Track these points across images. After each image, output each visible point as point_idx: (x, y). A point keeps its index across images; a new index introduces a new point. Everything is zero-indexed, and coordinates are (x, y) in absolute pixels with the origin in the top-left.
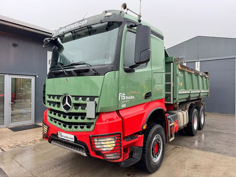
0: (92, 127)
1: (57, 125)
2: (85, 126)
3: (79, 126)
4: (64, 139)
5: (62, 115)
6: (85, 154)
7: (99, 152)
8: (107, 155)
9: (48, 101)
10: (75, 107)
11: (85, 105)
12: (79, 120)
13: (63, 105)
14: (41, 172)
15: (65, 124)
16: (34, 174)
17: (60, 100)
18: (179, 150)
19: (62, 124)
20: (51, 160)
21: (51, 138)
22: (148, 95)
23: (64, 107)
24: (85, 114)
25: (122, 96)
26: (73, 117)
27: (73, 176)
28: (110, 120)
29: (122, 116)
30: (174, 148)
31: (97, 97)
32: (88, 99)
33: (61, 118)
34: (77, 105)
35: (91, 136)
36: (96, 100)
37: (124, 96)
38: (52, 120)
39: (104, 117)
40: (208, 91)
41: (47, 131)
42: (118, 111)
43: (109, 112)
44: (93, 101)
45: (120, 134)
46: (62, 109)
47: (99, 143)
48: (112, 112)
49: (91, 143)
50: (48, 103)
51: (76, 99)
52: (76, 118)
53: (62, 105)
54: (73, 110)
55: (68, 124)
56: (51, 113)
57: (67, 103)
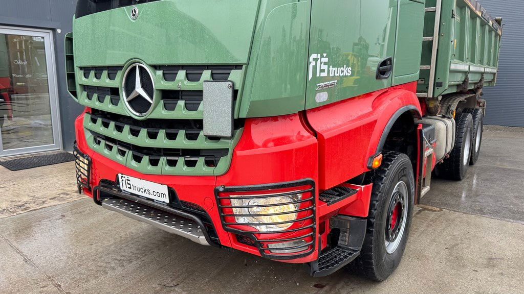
0: (223, 164)
1: (113, 154)
2: (201, 161)
3: (181, 161)
4: (138, 196)
5: (127, 128)
6: (203, 240)
7: (245, 236)
8: (271, 246)
9: (85, 87)
10: (166, 102)
11: (199, 94)
12: (181, 141)
13: (128, 96)
14: (81, 279)
15: (139, 152)
16: (62, 285)
17: (118, 81)
18: (432, 215)
19: (129, 154)
20: (108, 246)
21: (101, 192)
22: (384, 68)
23: (129, 102)
24: (199, 124)
25: (319, 64)
26: (162, 133)
27: (170, 291)
28: (279, 141)
29: (316, 129)
30: (420, 211)
31: (238, 67)
32: (207, 74)
33: (126, 136)
34: (170, 96)
35: (221, 189)
36: (236, 76)
37: (325, 63)
38: (99, 143)
39: (259, 134)
40: (495, 71)
41: (88, 171)
42: (303, 115)
43: (275, 118)
44: (225, 80)
45: (312, 184)
46: (125, 108)
47: (245, 211)
48: (284, 117)
49: (221, 210)
50: (85, 93)
51: (165, 77)
52: (171, 136)
53: (123, 94)
54: (159, 112)
55: (147, 154)
56: (94, 121)
57: (139, 90)
